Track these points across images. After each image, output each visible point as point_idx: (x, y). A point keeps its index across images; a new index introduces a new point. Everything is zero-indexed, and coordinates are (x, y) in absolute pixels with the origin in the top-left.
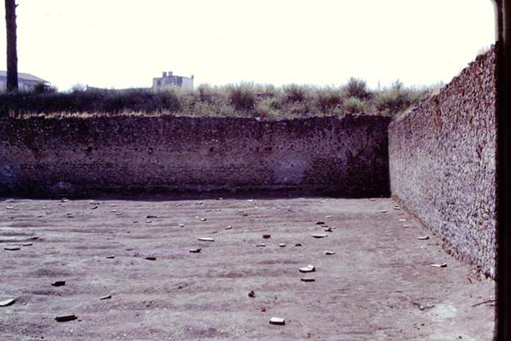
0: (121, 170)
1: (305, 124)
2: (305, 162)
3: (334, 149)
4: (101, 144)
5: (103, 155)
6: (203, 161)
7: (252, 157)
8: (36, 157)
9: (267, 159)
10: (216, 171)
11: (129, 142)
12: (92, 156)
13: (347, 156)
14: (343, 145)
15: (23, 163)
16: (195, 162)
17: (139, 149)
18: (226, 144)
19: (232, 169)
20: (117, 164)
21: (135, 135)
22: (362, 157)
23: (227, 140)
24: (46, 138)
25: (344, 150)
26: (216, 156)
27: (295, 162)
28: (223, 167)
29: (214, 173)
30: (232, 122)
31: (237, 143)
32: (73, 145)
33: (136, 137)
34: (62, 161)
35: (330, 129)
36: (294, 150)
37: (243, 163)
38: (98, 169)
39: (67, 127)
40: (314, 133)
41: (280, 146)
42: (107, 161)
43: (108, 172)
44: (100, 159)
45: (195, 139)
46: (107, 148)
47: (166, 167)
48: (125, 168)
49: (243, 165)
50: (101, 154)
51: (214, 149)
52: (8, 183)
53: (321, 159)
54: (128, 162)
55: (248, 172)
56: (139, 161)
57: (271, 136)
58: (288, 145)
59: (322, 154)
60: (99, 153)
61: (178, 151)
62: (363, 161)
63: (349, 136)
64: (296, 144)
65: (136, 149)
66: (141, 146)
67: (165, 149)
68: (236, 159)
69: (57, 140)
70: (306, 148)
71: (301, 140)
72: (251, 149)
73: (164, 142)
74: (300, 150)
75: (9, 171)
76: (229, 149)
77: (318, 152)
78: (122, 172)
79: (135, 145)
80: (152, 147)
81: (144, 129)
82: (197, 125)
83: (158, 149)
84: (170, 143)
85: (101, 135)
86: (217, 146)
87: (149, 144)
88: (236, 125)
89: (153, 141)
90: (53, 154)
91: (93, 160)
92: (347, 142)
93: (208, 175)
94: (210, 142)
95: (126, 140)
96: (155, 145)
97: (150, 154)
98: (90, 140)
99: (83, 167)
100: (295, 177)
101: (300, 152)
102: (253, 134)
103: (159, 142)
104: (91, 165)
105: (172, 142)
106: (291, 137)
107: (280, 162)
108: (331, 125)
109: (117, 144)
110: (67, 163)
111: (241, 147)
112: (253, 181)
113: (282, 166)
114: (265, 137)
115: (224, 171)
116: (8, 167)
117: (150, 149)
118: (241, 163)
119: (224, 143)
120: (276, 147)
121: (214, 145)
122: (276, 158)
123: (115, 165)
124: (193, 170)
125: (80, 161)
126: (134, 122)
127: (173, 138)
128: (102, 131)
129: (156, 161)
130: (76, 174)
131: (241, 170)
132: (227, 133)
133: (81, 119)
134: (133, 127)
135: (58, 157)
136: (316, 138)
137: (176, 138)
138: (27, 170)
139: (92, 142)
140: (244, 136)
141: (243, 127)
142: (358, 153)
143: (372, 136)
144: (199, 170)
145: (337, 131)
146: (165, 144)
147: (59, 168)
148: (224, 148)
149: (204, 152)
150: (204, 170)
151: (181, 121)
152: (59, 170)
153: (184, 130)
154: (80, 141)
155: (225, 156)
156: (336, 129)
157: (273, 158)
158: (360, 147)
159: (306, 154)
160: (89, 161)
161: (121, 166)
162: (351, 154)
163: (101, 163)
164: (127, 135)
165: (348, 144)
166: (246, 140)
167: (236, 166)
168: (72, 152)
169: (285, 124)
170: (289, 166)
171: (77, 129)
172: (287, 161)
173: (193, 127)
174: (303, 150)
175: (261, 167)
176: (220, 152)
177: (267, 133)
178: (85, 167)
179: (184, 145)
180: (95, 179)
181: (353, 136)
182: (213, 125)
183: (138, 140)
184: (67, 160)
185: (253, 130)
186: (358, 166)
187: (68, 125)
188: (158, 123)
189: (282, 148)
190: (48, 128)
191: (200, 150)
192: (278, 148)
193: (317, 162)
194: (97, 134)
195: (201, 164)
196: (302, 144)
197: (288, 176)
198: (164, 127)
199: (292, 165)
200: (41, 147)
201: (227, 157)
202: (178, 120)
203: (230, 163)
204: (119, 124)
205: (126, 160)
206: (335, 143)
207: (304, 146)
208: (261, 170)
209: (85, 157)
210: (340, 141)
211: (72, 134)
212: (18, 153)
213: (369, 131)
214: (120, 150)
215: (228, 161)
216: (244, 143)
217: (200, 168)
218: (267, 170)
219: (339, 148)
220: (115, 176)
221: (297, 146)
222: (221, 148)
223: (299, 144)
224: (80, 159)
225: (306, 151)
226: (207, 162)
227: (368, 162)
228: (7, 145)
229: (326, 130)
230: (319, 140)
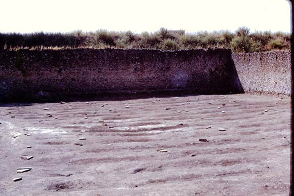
0: (81, 83)
1: (188, 53)
2: (188, 75)
3: (203, 67)
4: (68, 67)
5: (69, 73)
6: (131, 76)
7: (159, 73)
8: (24, 76)
9: (167, 74)
10: (139, 82)
11: (86, 65)
12: (62, 74)
13: (209, 71)
14: (207, 65)
15: (15, 80)
16: (127, 76)
17: (92, 69)
18: (144, 65)
19: (148, 80)
20: (78, 79)
21: (90, 60)
22: (217, 72)
23: (145, 63)
24: (31, 63)
25: (208, 68)
26: (138, 72)
27: (182, 75)
28: (142, 79)
29: (137, 83)
30: (148, 52)
31: (151, 65)
32: (49, 67)
33: (90, 62)
34: (42, 78)
35: (200, 56)
36: (181, 68)
37: (154, 76)
38: (66, 82)
39: (45, 56)
40: (192, 58)
41: (174, 66)
42: (72, 77)
43: (73, 84)
44: (67, 76)
45: (126, 63)
46: (72, 69)
47: (109, 79)
48: (83, 81)
49: (154, 77)
50: (68, 72)
51: (137, 69)
53: (196, 73)
54: (85, 77)
55: (157, 81)
56: (92, 77)
57: (169, 60)
58: (178, 66)
59: (196, 70)
60: (67, 73)
61: (116, 70)
62: (218, 74)
63: (210, 60)
64: (183, 65)
65: (90, 69)
66: (94, 67)
67: (109, 69)
68: (150, 74)
69: (38, 64)
70: (188, 67)
71: (186, 62)
72: (158, 68)
73: (108, 65)
74: (185, 68)
75: (5, 86)
76: (146, 68)
77: (194, 69)
78: (81, 84)
79: (90, 67)
80: (100, 68)
81: (95, 57)
82: (127, 54)
83: (104, 69)
84: (111, 65)
85: (68, 60)
86: (139, 67)
87: (98, 66)
88: (150, 54)
89: (101, 65)
90: (36, 74)
91: (63, 76)
92: (209, 63)
93: (134, 84)
94: (135, 64)
95: (84, 64)
96: (102, 66)
97: (99, 72)
98: (61, 64)
99: (56, 81)
100: (182, 84)
101: (185, 69)
102: (159, 59)
103: (104, 65)
104: (61, 80)
105: (113, 65)
106: (180, 61)
107: (174, 75)
108: (201, 54)
109: (78, 66)
110: (45, 79)
111: (153, 67)
112: (160, 87)
113: (175, 78)
114: (166, 61)
115: (143, 82)
116: (4, 83)
117: (99, 69)
118: (153, 77)
119: (143, 65)
120: (172, 67)
121: (137, 66)
122: (172, 73)
123: (77, 80)
124: (125, 81)
125: (54, 77)
126: (89, 53)
127: (113, 62)
128: (69, 58)
129: (103, 76)
130: (52, 86)
131: (153, 80)
132: (144, 59)
133: (55, 51)
134: (88, 56)
135: (39, 75)
136: (193, 61)
137: (115, 63)
138: (17, 84)
139: (61, 65)
140: (154, 60)
141: (154, 55)
142: (215, 69)
143: (222, 60)
144: (129, 81)
145: (204, 58)
146: (108, 66)
147: (40, 82)
148: (143, 68)
149: (132, 70)
150: (132, 81)
151: (117, 51)
152: (40, 84)
153: (120, 57)
155: (144, 72)
156: (203, 56)
157: (170, 73)
158: (216, 66)
159: (188, 70)
160: (60, 78)
161: (81, 80)
162: (211, 70)
163: (68, 78)
164: (84, 60)
165: (210, 65)
166: (155, 63)
167: (150, 78)
168: (48, 72)
169: (176, 53)
170: (179, 78)
171: (52, 57)
172: (178, 75)
173: (125, 56)
174: (186, 69)
175: (164, 78)
176: (141, 70)
177: (167, 59)
178: (57, 81)
179: (120, 66)
180: (64, 88)
181: (212, 60)
182: (137, 54)
183: (91, 64)
185: (159, 57)
186: (215, 76)
187: (46, 55)
188: (104, 53)
189: (175, 67)
190: (32, 57)
191: (129, 69)
192: (173, 67)
193: (194, 75)
194: (65, 60)
195: (129, 77)
196: (186, 65)
197: (179, 83)
198: (108, 55)
199: (181, 77)
200: (27, 69)
201: (145, 73)
202: (116, 51)
203: (146, 76)
204: (80, 54)
205: (84, 76)
206: (203, 64)
207: (187, 66)
208: (164, 80)
209: (57, 75)
210: (205, 63)
211: (48, 60)
212: (11, 74)
213: (220, 57)
214: (80, 70)
215: (145, 76)
216: (154, 65)
217: (129, 80)
218: (168, 80)
219: (205, 67)
220: (77, 86)
221: (183, 66)
222: (141, 68)
223: (184, 65)
224: (53, 76)
225: (188, 69)
226: (133, 76)
227: (220, 74)
228: (3, 68)
229: (198, 57)
230: (195, 62)
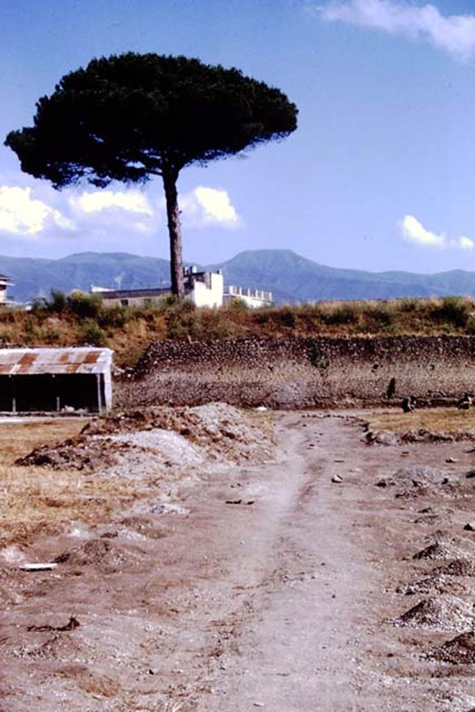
52: (295, 400)
154: (366, 360)
184: (354, 377)
